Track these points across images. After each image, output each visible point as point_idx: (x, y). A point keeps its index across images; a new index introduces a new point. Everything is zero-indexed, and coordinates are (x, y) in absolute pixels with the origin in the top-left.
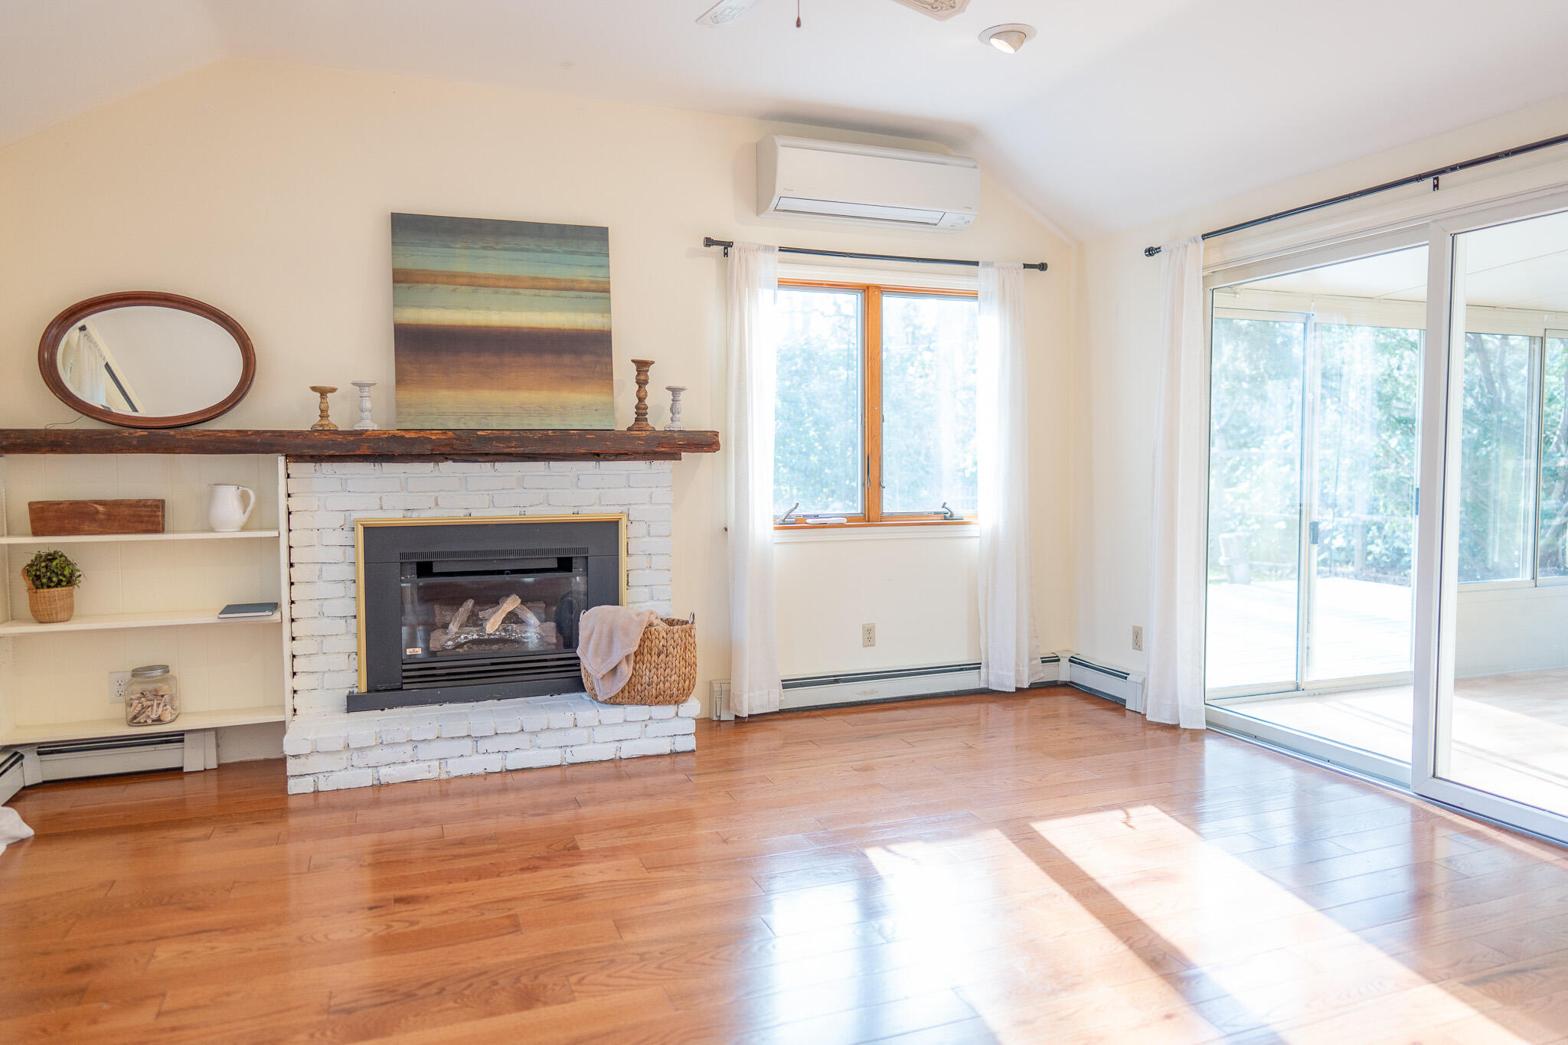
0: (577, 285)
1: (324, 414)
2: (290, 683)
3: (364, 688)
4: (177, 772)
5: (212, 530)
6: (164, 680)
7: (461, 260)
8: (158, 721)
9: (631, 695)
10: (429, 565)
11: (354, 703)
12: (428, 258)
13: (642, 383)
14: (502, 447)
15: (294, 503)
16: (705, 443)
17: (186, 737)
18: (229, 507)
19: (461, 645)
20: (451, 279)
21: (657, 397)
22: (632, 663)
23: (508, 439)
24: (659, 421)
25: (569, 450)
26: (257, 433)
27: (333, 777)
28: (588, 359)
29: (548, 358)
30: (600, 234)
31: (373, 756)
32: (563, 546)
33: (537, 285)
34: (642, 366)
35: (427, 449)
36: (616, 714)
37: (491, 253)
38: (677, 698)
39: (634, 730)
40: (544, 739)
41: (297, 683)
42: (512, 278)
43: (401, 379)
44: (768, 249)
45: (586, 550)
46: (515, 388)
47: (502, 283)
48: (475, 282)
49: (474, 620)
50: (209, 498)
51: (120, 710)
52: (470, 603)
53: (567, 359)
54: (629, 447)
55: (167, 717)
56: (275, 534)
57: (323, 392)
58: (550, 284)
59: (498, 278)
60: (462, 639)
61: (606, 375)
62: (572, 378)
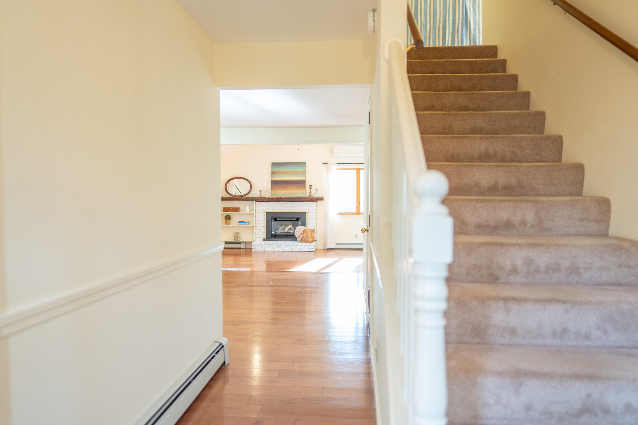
0: (300, 172)
1: (261, 195)
2: (255, 236)
3: (266, 238)
4: (240, 248)
5: (245, 212)
6: (239, 234)
7: (282, 169)
8: (238, 240)
9: (302, 241)
10: (276, 219)
11: (264, 240)
12: (277, 169)
13: (310, 189)
14: (286, 200)
15: (256, 208)
16: (321, 199)
17: (241, 243)
18: (247, 209)
19: (281, 232)
20: (280, 172)
21: (313, 191)
22: (302, 235)
23: (287, 198)
24: (314, 195)
25: (297, 200)
26: (251, 198)
27: (258, 249)
28: (302, 185)
29: (295, 185)
30: (304, 163)
31: (264, 246)
32: (297, 216)
33: (293, 173)
34: (310, 186)
35: (275, 200)
36: (301, 243)
37: (286, 168)
38: (311, 242)
39: (303, 247)
40: (289, 246)
41: (256, 236)
42: (290, 172)
43: (272, 189)
44: (334, 164)
45: (301, 217)
46: (289, 190)
47: (288, 173)
48: (284, 173)
49: (284, 229)
50: (245, 207)
51: (233, 239)
52: (284, 226)
53: (298, 185)
54: (307, 200)
55: (239, 239)
56: (253, 213)
57: (261, 191)
58: (296, 172)
59: (287, 172)
60: (281, 231)
61: (305, 187)
62: (299, 188)
